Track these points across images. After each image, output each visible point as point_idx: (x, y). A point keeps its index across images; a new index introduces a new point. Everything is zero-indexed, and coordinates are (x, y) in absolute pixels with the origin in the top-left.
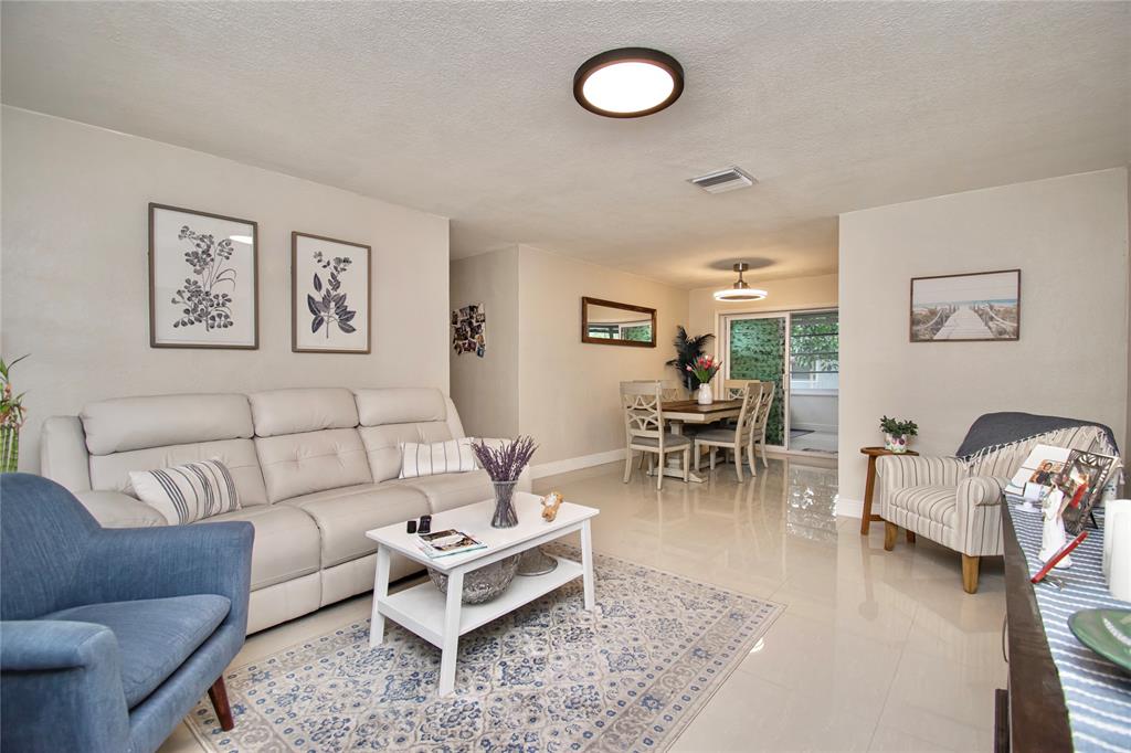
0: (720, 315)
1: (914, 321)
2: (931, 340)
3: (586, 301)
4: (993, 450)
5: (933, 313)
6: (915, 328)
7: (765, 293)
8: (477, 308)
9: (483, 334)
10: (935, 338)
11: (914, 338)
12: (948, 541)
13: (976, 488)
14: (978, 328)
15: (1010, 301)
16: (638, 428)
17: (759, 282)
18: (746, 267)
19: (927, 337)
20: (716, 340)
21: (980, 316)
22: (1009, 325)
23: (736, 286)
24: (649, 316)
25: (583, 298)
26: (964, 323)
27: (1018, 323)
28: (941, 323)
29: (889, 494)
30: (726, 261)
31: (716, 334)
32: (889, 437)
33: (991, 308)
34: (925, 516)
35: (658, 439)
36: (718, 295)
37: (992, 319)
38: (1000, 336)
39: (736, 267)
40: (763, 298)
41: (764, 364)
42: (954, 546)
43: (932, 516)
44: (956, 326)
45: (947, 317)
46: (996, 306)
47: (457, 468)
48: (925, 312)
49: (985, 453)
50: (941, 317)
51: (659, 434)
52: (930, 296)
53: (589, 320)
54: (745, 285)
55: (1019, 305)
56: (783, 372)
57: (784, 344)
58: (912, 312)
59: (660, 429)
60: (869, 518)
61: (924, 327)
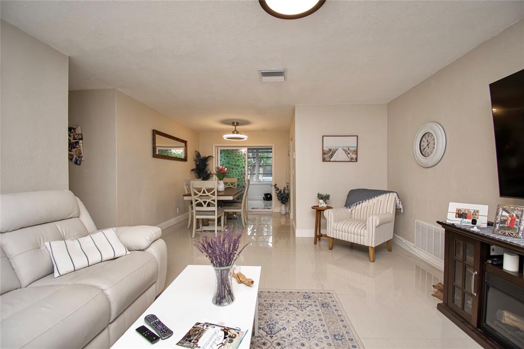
0: (216, 147)
1: (324, 154)
2: (329, 161)
3: (155, 132)
4: (359, 203)
5: (330, 150)
6: (324, 156)
7: (247, 137)
8: (74, 129)
9: (81, 148)
10: (331, 160)
11: (324, 160)
12: (364, 242)
13: (376, 220)
14: (344, 157)
15: (355, 147)
16: (202, 206)
17: (245, 132)
18: (238, 124)
19: (328, 160)
20: (214, 158)
21: (345, 152)
22: (354, 156)
23: (233, 133)
24: (183, 144)
25: (153, 130)
26: (340, 155)
27: (357, 155)
28: (332, 155)
29: (332, 226)
30: (230, 120)
31: (214, 156)
32: (321, 201)
33: (349, 149)
34: (351, 233)
35: (214, 211)
36: (225, 136)
37: (349, 153)
38: (352, 160)
39: (233, 124)
40: (246, 139)
41: (236, 171)
42: (366, 244)
43: (355, 233)
44: (337, 156)
45: (335, 152)
46: (350, 148)
47: (112, 256)
48: (327, 150)
49: (356, 205)
50: (333, 152)
51: (215, 209)
52: (330, 143)
53: (157, 145)
54: (237, 133)
55: (357, 149)
56: (245, 174)
57: (245, 161)
58: (323, 150)
59: (216, 205)
60: (319, 237)
61: (327, 155)
